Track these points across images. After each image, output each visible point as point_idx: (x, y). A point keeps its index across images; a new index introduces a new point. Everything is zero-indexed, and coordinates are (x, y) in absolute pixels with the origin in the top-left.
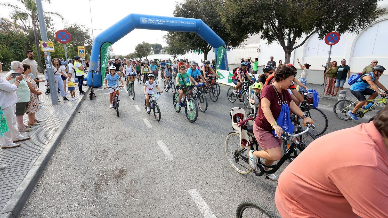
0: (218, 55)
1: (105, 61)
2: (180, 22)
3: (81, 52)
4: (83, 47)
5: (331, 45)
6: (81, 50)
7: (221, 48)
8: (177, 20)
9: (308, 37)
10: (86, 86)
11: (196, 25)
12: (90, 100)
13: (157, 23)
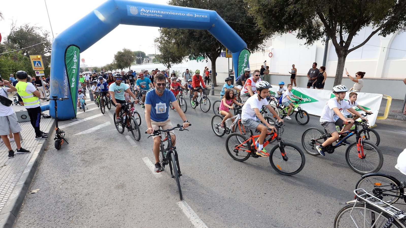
0: (239, 61)
2: (187, 15)
3: (36, 63)
4: (39, 57)
6: (37, 60)
7: (244, 51)
8: (183, 12)
9: (374, 33)
10: (49, 119)
11: (209, 18)
12: (56, 150)
13: (154, 16)
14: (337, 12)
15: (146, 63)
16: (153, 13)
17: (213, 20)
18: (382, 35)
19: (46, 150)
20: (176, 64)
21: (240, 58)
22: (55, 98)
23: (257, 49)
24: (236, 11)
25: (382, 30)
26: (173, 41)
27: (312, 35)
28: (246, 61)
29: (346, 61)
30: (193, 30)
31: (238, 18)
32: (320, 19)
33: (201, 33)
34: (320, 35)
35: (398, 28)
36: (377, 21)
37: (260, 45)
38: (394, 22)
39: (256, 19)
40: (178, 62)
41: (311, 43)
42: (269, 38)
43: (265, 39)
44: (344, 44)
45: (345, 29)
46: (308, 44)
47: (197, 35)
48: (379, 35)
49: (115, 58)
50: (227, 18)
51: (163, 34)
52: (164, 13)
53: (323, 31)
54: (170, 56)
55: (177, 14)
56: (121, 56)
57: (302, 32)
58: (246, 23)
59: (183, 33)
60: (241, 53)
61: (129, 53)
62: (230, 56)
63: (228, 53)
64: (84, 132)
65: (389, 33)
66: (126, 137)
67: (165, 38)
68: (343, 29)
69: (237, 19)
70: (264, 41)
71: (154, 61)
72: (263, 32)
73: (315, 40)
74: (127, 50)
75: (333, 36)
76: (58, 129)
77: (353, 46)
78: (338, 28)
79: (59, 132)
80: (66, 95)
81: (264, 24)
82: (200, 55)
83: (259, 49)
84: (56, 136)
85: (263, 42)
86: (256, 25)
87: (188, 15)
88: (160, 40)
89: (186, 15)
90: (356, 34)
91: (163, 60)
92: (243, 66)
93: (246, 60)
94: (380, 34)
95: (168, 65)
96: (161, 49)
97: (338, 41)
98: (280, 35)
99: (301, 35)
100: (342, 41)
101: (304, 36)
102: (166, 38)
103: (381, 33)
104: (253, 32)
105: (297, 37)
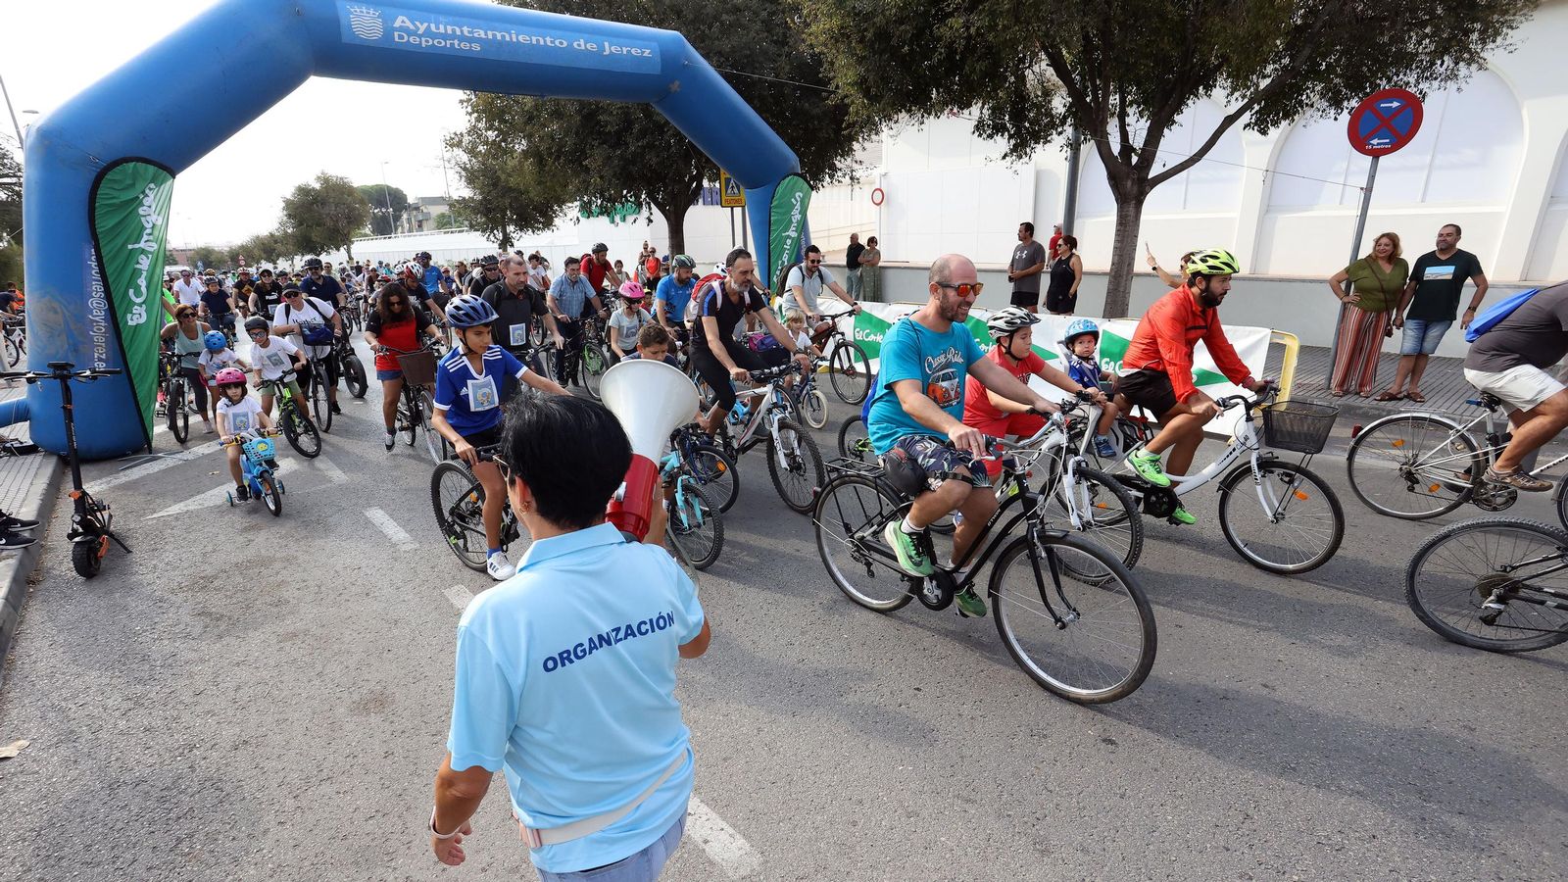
0: (775, 221)
1: (144, 289)
2: (575, 45)
5: (1376, 154)
7: (791, 183)
8: (559, 33)
9: (1230, 120)
10: (30, 458)
11: (659, 60)
12: (81, 579)
13: (448, 46)
14: (1108, 45)
15: (410, 230)
16: (445, 36)
17: (673, 66)
18: (1256, 128)
19: (34, 583)
20: (533, 232)
21: (775, 207)
22: (62, 373)
23: (834, 175)
24: (752, 34)
25: (1253, 111)
26: (521, 146)
27: (1027, 125)
28: (799, 217)
29: (1143, 217)
30: (597, 106)
31: (761, 59)
32: (1050, 72)
33: (627, 114)
34: (1052, 125)
35: (1302, 107)
36: (1240, 79)
37: (843, 160)
38: (1291, 86)
39: (832, 63)
40: (541, 226)
41: (1026, 154)
42: (873, 137)
43: (861, 139)
44: (1135, 159)
45: (1135, 106)
46: (1014, 157)
47: (610, 122)
48: (1244, 129)
49: (285, 213)
50: (722, 59)
51: (478, 120)
52: (486, 34)
53: (1062, 110)
54: (507, 201)
55: (538, 40)
56: (313, 203)
57: (993, 113)
58: (792, 79)
59: (557, 114)
60: (780, 189)
61: (343, 193)
62: (737, 201)
63: (729, 191)
64: (192, 504)
65: (1276, 123)
66: (367, 514)
67: (490, 133)
68: (1131, 105)
69: (758, 65)
70: (856, 146)
71: (443, 223)
72: (857, 113)
73: (1037, 143)
74: (335, 179)
75: (1099, 129)
76: (85, 494)
77: (1164, 165)
78: (1114, 99)
79: (85, 507)
80: (100, 360)
81: (862, 85)
82: (625, 196)
83: (840, 174)
84: (78, 523)
85: (852, 150)
86: (832, 87)
87: (579, 45)
88: (466, 139)
89: (570, 45)
90: (1174, 122)
91: (481, 219)
92: (789, 237)
93: (796, 217)
94: (1248, 125)
95: (500, 236)
96: (471, 177)
97: (1116, 148)
98: (917, 124)
99: (988, 126)
100: (1127, 149)
101: (999, 129)
102: (491, 135)
103: (1253, 121)
104: (816, 111)
105: (974, 132)
